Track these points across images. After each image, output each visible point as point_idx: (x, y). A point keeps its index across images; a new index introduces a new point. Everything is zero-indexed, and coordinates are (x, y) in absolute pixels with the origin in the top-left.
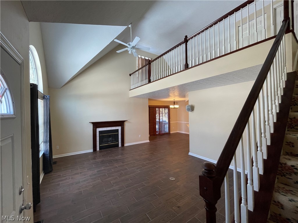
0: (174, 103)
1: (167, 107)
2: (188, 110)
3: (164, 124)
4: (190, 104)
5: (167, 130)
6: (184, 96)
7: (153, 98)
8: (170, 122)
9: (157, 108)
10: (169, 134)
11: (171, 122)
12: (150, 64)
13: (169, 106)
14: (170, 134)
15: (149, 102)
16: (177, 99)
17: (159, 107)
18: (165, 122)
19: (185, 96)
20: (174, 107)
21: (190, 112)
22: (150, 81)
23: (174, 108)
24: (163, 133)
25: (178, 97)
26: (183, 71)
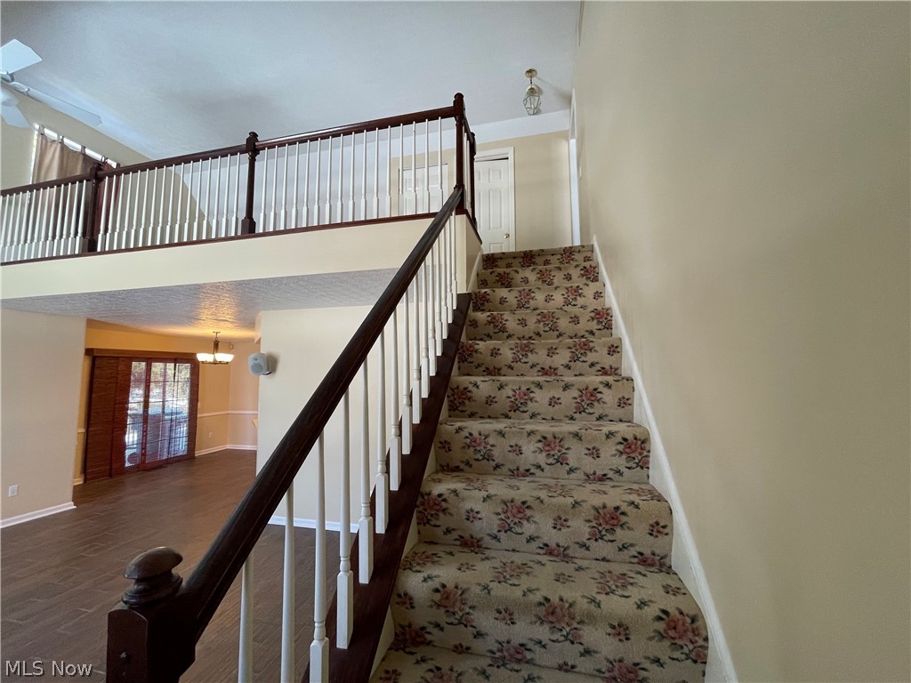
0: (216, 345)
1: (189, 358)
2: (257, 369)
3: (168, 425)
4: (264, 350)
5: (181, 446)
6: (251, 324)
7: (117, 321)
8: (198, 416)
9: (139, 359)
10: (189, 457)
11: (202, 413)
12: (100, 180)
13: (194, 354)
14: (194, 458)
15: (86, 333)
16: (228, 331)
17: (150, 358)
18: (172, 414)
19: (254, 324)
20: (215, 360)
21: (262, 378)
22: (90, 248)
23: (215, 363)
24: (161, 461)
25: (230, 325)
26: (236, 238)
